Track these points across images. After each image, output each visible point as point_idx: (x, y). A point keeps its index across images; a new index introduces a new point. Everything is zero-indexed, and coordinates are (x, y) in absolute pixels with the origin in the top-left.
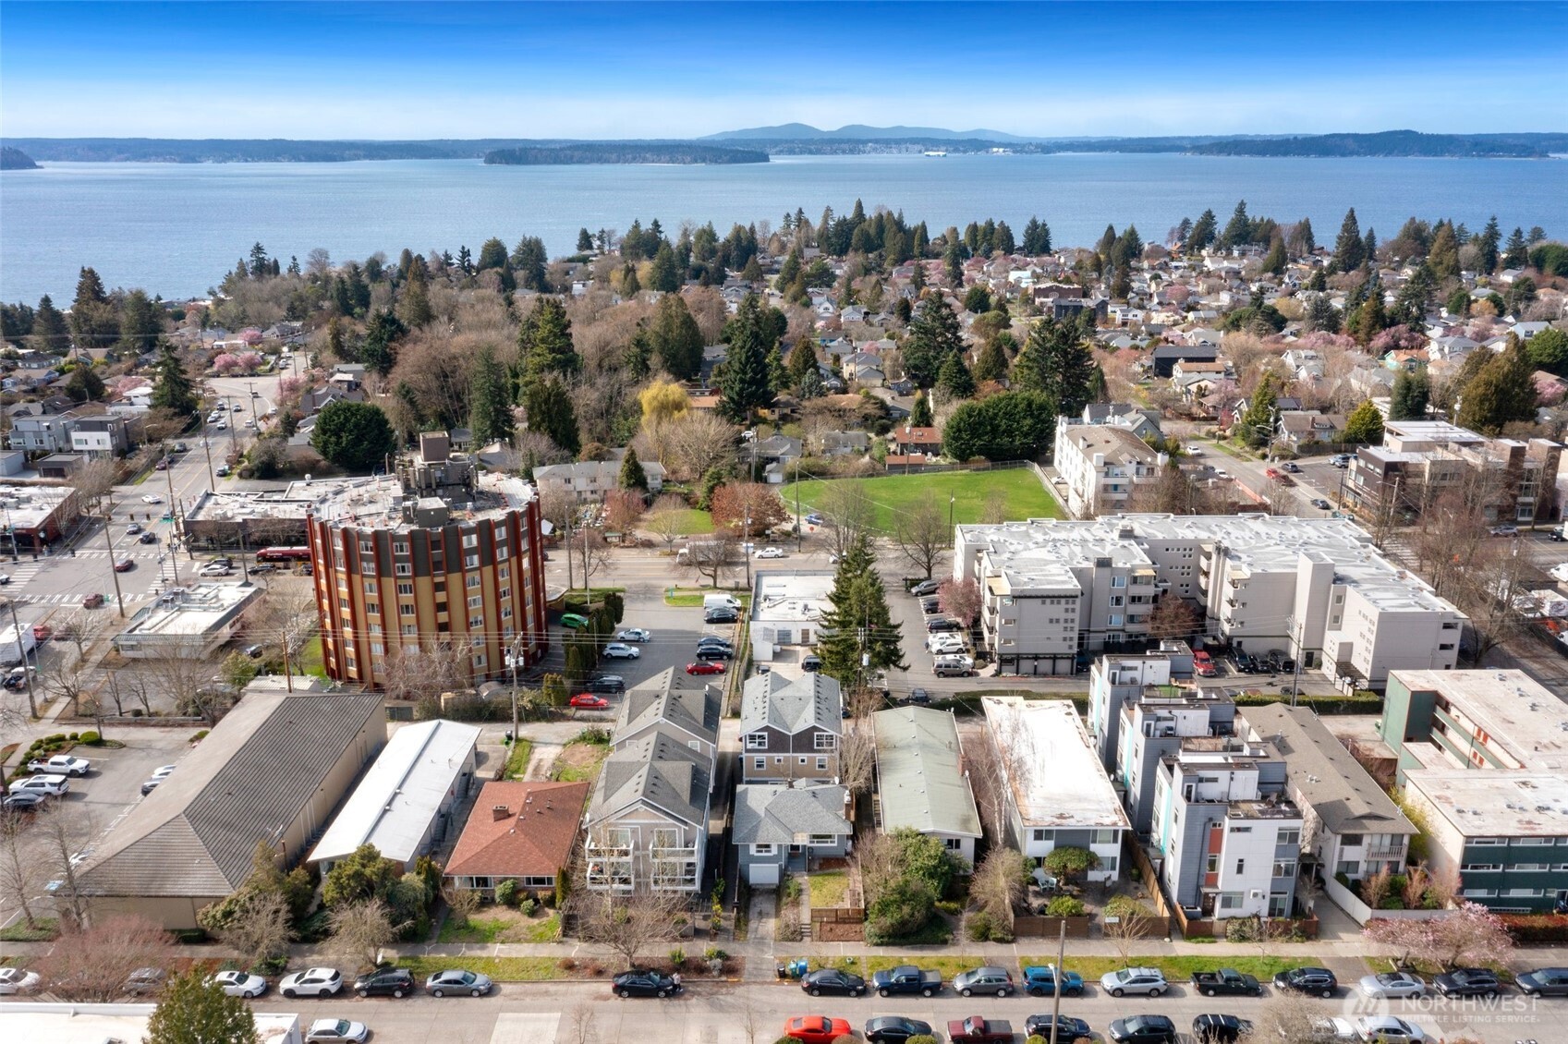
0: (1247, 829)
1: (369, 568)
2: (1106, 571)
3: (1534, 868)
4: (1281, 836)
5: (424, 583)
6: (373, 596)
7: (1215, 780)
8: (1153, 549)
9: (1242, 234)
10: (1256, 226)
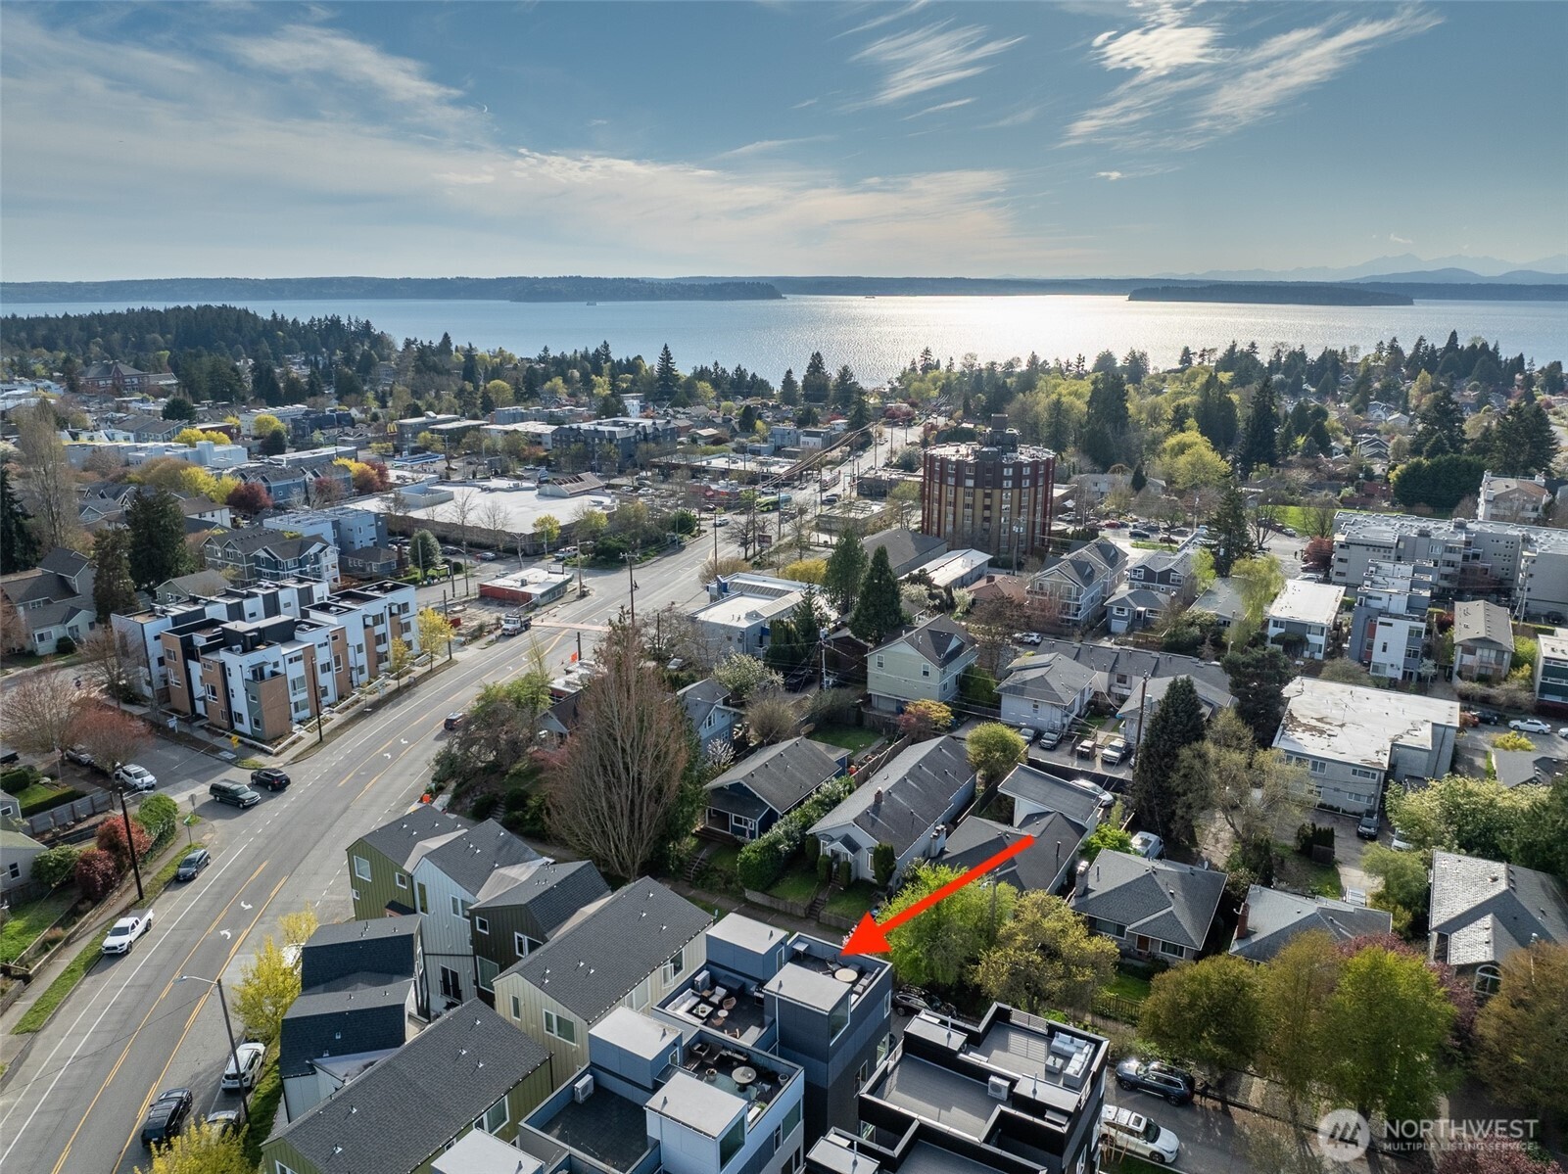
0: (1390, 625)
1: (951, 481)
2: (1425, 540)
4: (1411, 633)
5: (979, 492)
6: (951, 497)
7: (1380, 599)
8: (1479, 538)
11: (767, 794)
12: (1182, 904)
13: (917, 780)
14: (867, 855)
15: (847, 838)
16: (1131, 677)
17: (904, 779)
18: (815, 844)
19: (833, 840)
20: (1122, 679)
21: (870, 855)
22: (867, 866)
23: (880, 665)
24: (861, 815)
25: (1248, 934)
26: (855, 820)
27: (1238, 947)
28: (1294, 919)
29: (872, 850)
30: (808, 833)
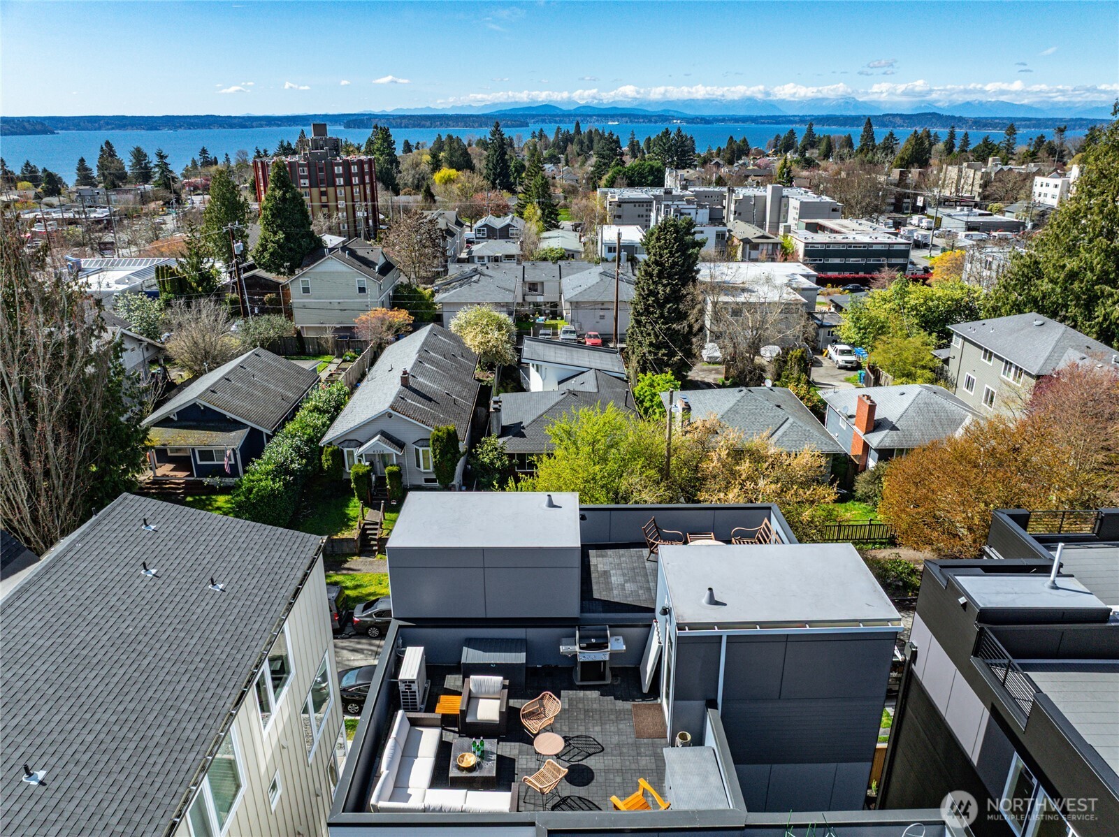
0: (702, 232)
2: (669, 195)
3: (837, 261)
4: (718, 236)
5: (315, 191)
8: (697, 194)
9: (811, 142)
10: (820, 140)
11: (241, 411)
12: (793, 415)
13: (432, 361)
14: (417, 451)
15: (384, 434)
16: (542, 283)
17: (419, 362)
18: (338, 456)
19: (361, 444)
20: (533, 287)
21: (421, 450)
22: (418, 466)
23: (306, 290)
24: (396, 401)
25: (875, 425)
26: (392, 407)
27: (876, 439)
28: (906, 402)
29: (423, 442)
30: (321, 444)
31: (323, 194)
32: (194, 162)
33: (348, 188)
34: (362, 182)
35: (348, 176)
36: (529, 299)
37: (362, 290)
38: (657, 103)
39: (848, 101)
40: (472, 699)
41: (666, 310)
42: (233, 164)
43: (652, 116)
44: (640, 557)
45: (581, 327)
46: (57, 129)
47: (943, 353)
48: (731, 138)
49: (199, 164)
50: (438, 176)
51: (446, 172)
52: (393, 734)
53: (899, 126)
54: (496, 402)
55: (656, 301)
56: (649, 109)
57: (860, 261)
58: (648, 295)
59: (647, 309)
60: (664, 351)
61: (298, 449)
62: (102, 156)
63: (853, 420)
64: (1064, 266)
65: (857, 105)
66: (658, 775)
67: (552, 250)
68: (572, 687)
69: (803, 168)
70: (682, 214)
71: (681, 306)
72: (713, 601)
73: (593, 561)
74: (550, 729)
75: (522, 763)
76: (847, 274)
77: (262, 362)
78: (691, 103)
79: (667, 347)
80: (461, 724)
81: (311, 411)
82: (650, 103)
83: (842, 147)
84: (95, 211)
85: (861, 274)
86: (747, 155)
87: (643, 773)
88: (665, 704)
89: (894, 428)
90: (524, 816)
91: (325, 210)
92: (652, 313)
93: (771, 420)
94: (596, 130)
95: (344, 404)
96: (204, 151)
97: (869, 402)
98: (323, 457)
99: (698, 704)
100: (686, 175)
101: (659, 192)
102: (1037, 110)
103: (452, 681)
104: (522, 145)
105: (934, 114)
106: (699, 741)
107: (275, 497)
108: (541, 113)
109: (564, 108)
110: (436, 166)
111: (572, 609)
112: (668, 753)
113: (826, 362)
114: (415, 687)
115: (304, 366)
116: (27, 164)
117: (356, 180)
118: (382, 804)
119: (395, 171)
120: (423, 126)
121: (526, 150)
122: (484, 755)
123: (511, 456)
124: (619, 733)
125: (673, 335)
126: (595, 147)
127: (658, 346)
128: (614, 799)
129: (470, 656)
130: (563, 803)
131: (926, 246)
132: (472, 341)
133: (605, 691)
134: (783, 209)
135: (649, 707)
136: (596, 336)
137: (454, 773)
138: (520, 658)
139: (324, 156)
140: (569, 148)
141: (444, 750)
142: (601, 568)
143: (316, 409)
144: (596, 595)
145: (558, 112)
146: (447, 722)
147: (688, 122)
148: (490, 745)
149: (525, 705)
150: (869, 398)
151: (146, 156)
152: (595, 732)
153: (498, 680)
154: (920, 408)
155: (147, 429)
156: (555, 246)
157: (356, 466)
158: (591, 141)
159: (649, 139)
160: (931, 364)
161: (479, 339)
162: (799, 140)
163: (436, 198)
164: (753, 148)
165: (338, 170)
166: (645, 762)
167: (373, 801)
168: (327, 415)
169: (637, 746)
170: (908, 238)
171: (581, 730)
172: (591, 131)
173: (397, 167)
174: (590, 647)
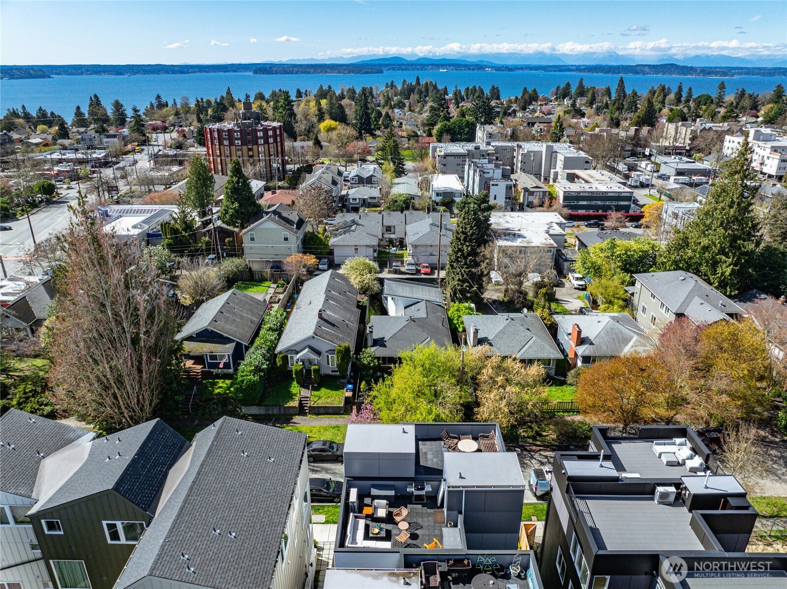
0: (496, 185)
2: (478, 151)
3: (585, 203)
4: (507, 188)
5: (245, 148)
6: (228, 153)
7: (489, 173)
8: (497, 149)
9: (582, 92)
10: (588, 90)
11: (231, 332)
12: (536, 335)
13: (333, 299)
14: (328, 356)
15: (311, 348)
16: (394, 227)
17: (326, 300)
18: (285, 359)
19: (297, 353)
20: (389, 229)
21: (330, 356)
22: (328, 364)
23: (252, 239)
24: (316, 329)
25: (581, 341)
26: (315, 333)
27: (582, 350)
28: (601, 326)
29: (332, 351)
30: (276, 352)
31: (250, 150)
32: (152, 105)
33: (266, 146)
34: (275, 141)
35: (266, 138)
36: (387, 236)
37: (286, 239)
38: (475, 55)
39: (612, 55)
40: (376, 508)
41: (468, 261)
42: (179, 106)
43: (471, 65)
44: (440, 445)
45: (418, 259)
46: (52, 74)
47: (631, 289)
48: (525, 88)
49: (155, 106)
50: (323, 126)
51: (328, 122)
52: (350, 522)
53: (647, 74)
54: (370, 328)
55: (463, 255)
56: (469, 60)
57: (599, 203)
58: (458, 251)
59: (457, 259)
60: (466, 284)
61: (264, 356)
62: (91, 105)
63: (570, 336)
64: (700, 243)
65: (618, 57)
66: (441, 538)
67: (400, 195)
68: (411, 503)
69: (573, 117)
70: (484, 173)
71: (477, 259)
72: (461, 477)
73: (421, 447)
74: (404, 520)
75: (394, 532)
76: (591, 212)
77: (238, 298)
78: (499, 55)
79: (468, 282)
80: (372, 518)
81: (268, 331)
82: (469, 56)
83: (603, 95)
84: (95, 152)
85: (600, 212)
86: (536, 101)
87: (436, 536)
88: (445, 510)
89: (592, 344)
90: (396, 549)
91: (251, 160)
92: (460, 262)
93: (523, 338)
94: (431, 82)
95: (285, 324)
96: (158, 97)
97: (577, 329)
98: (277, 360)
99: (456, 512)
100: (490, 130)
101: (470, 146)
102: (748, 61)
103: (367, 501)
104: (378, 93)
105: (672, 65)
106: (456, 526)
107: (255, 385)
108: (392, 63)
109: (408, 59)
110: (321, 119)
111: (412, 474)
112: (445, 530)
113: (567, 285)
114: (355, 504)
115: (260, 297)
116: (40, 109)
117: (271, 140)
118: (350, 545)
119: (293, 121)
120: (309, 73)
121: (382, 96)
122: (381, 529)
123: (378, 358)
124: (428, 521)
125: (472, 276)
126: (430, 94)
127: (464, 281)
128: (425, 545)
129: (374, 492)
130: (408, 546)
131: (647, 186)
132: (355, 281)
133: (424, 505)
134: (553, 160)
135: (439, 512)
136: (427, 267)
137: (371, 535)
138: (392, 493)
139: (250, 125)
140: (412, 96)
141: (367, 527)
142: (424, 450)
143: (270, 329)
144: (421, 464)
145: (404, 62)
146: (367, 516)
147: (496, 70)
148: (383, 525)
149: (395, 511)
150: (578, 326)
151: (122, 106)
152: (420, 521)
153: (385, 502)
154: (608, 332)
155: (181, 343)
156: (402, 192)
157: (295, 366)
158: (427, 90)
159: (468, 88)
160: (623, 296)
161: (358, 279)
162: (573, 90)
163: (322, 143)
164: (541, 96)
165: (260, 134)
166: (437, 532)
167: (347, 544)
168: (277, 332)
169: (434, 526)
170: (636, 181)
171: (415, 520)
172: (427, 83)
173: (295, 118)
174: (418, 489)
